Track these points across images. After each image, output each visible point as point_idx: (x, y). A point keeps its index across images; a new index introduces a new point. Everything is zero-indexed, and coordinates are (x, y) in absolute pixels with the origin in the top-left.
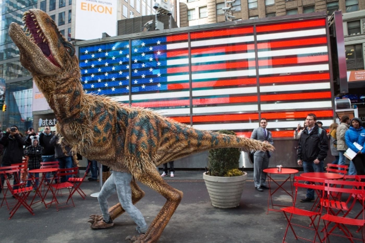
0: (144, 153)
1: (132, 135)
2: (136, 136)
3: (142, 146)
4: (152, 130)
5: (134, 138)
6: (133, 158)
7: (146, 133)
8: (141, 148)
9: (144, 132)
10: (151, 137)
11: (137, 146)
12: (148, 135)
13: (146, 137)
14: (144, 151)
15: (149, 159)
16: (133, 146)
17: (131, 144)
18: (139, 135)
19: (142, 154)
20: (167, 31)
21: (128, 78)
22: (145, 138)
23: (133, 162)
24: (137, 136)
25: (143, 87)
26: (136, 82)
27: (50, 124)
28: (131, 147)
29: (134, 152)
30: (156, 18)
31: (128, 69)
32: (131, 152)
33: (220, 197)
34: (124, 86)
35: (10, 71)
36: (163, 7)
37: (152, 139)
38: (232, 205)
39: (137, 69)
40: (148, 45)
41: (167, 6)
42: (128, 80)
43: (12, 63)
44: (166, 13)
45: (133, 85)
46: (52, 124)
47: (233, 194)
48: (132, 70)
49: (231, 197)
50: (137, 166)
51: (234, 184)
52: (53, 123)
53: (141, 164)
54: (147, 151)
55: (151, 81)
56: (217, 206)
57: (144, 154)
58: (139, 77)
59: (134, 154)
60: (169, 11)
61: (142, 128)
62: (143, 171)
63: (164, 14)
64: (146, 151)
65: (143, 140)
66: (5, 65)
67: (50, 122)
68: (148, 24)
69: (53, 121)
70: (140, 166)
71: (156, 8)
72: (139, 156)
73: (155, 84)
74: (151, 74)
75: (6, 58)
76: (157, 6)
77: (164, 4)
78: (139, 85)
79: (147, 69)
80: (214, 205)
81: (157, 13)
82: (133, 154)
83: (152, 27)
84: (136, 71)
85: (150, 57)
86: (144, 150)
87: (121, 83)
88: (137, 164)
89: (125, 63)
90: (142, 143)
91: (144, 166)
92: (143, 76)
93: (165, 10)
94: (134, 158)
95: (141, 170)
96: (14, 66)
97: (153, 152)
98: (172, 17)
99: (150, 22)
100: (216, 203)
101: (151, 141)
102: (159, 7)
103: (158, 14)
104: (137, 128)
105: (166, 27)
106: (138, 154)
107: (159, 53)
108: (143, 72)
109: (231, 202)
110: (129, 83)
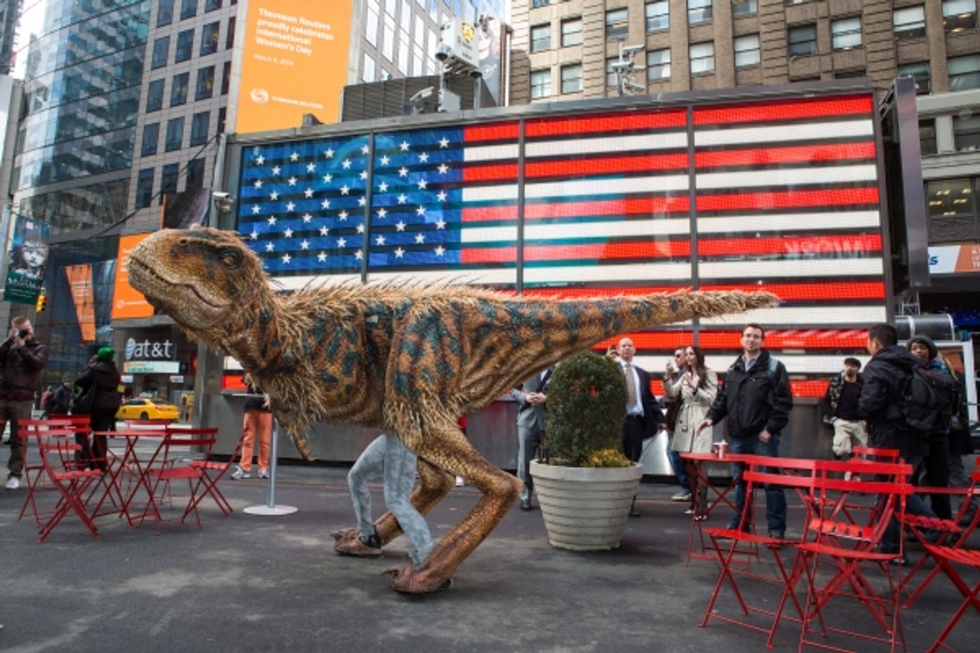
0: (426, 392)
1: (400, 353)
2: (408, 356)
3: (423, 377)
4: (447, 340)
5: (405, 360)
6: (402, 405)
7: (433, 348)
8: (421, 382)
9: (428, 346)
10: (444, 356)
11: (411, 377)
12: (436, 353)
13: (432, 355)
14: (427, 389)
15: (437, 405)
16: (404, 378)
17: (398, 373)
18: (417, 353)
19: (424, 395)
20: (468, 114)
21: (361, 229)
22: (429, 359)
23: (404, 412)
24: (412, 356)
25: (399, 253)
26: (380, 240)
27: (156, 353)
28: (399, 381)
29: (406, 392)
30: (442, 84)
31: (363, 207)
32: (399, 391)
33: (568, 521)
34: (349, 251)
35: (62, 212)
36: (460, 55)
37: (447, 360)
38: (598, 543)
39: (386, 208)
40: (416, 149)
41: (470, 53)
42: (361, 234)
43: (70, 191)
44: (467, 72)
45: (372, 249)
46: (160, 353)
47: (604, 513)
48: (373, 211)
49: (596, 523)
50: (412, 422)
51: (604, 487)
52: (163, 353)
53: (421, 417)
54: (434, 388)
55: (420, 239)
56: (560, 545)
57: (427, 395)
58: (388, 229)
59: (405, 396)
60: (475, 67)
61: (422, 337)
62: (424, 433)
63: (463, 73)
64: (432, 387)
65: (425, 363)
66: (52, 196)
67: (156, 348)
68: (420, 96)
69: (163, 347)
70: (418, 421)
71: (441, 56)
72: (416, 401)
73: (429, 247)
74: (419, 221)
75: (55, 178)
76: (444, 52)
77: (464, 49)
78: (389, 249)
79: (410, 208)
80: (554, 543)
81: (446, 70)
82: (402, 397)
83: (431, 105)
84: (382, 213)
85: (421, 177)
86: (427, 385)
87: (342, 243)
88: (412, 418)
89: (356, 193)
90: (423, 370)
91: (426, 420)
92: (401, 226)
93: (466, 65)
94: (406, 404)
95: (420, 430)
96: (74, 199)
97: (449, 390)
98: (482, 81)
99: (426, 93)
100: (558, 536)
101: (444, 365)
102: (449, 54)
103: (446, 74)
104: (412, 338)
105: (466, 104)
106: (414, 394)
107: (443, 169)
108: (399, 214)
109: (595, 536)
110: (364, 243)
